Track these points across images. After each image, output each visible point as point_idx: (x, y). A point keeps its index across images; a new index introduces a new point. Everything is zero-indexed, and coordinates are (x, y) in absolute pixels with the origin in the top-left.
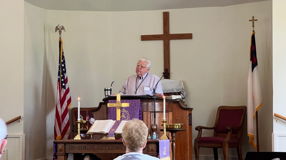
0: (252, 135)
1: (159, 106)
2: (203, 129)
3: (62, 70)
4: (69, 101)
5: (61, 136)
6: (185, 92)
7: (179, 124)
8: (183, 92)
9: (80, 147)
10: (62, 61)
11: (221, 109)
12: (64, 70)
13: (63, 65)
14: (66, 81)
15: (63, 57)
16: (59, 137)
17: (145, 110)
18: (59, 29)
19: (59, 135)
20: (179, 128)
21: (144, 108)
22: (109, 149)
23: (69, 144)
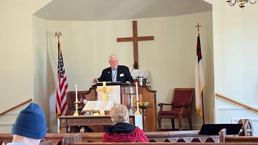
0: (199, 109)
1: (133, 89)
2: (163, 105)
3: (61, 64)
4: (66, 87)
5: (60, 112)
6: (149, 79)
7: (148, 103)
8: (148, 78)
9: (78, 121)
10: (61, 58)
11: (176, 90)
12: (62, 64)
13: (61, 61)
14: (63, 72)
15: (61, 55)
16: (59, 113)
17: (123, 93)
18: (58, 35)
19: (59, 111)
20: (147, 106)
21: (122, 91)
22: (99, 122)
23: (69, 120)
